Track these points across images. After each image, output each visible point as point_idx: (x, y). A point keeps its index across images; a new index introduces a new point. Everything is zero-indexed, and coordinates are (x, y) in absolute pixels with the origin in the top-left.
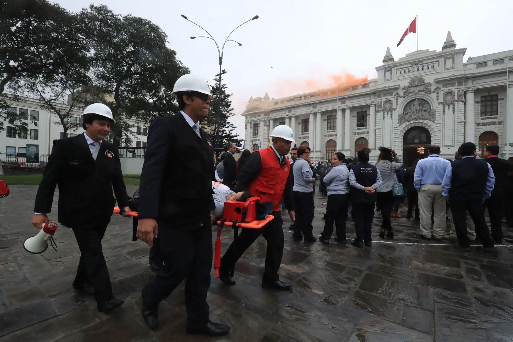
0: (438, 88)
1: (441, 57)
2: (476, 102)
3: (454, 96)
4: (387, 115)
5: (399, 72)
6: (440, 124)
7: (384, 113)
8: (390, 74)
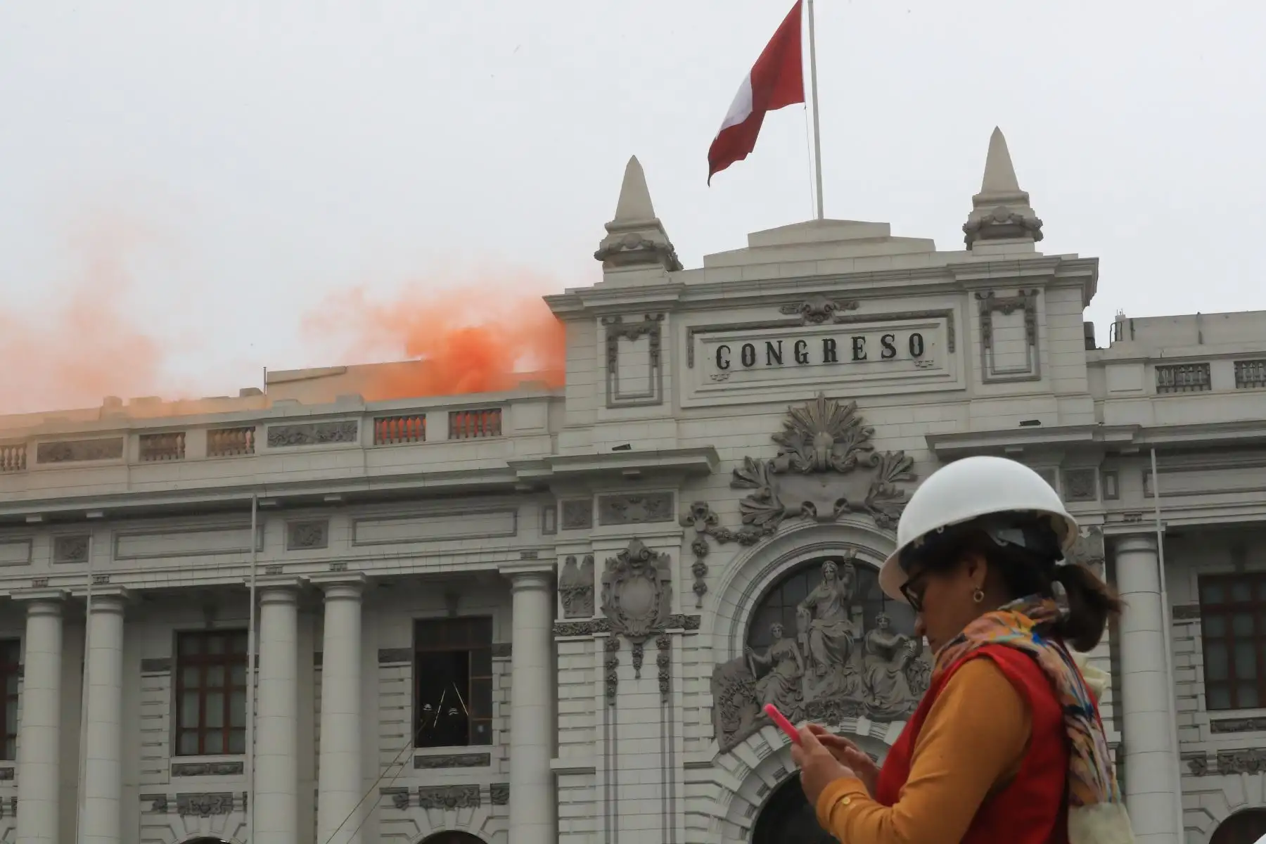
1: (959, 289)
2: (1179, 613)
4: (637, 666)
5: (706, 352)
7: (612, 647)
8: (646, 358)
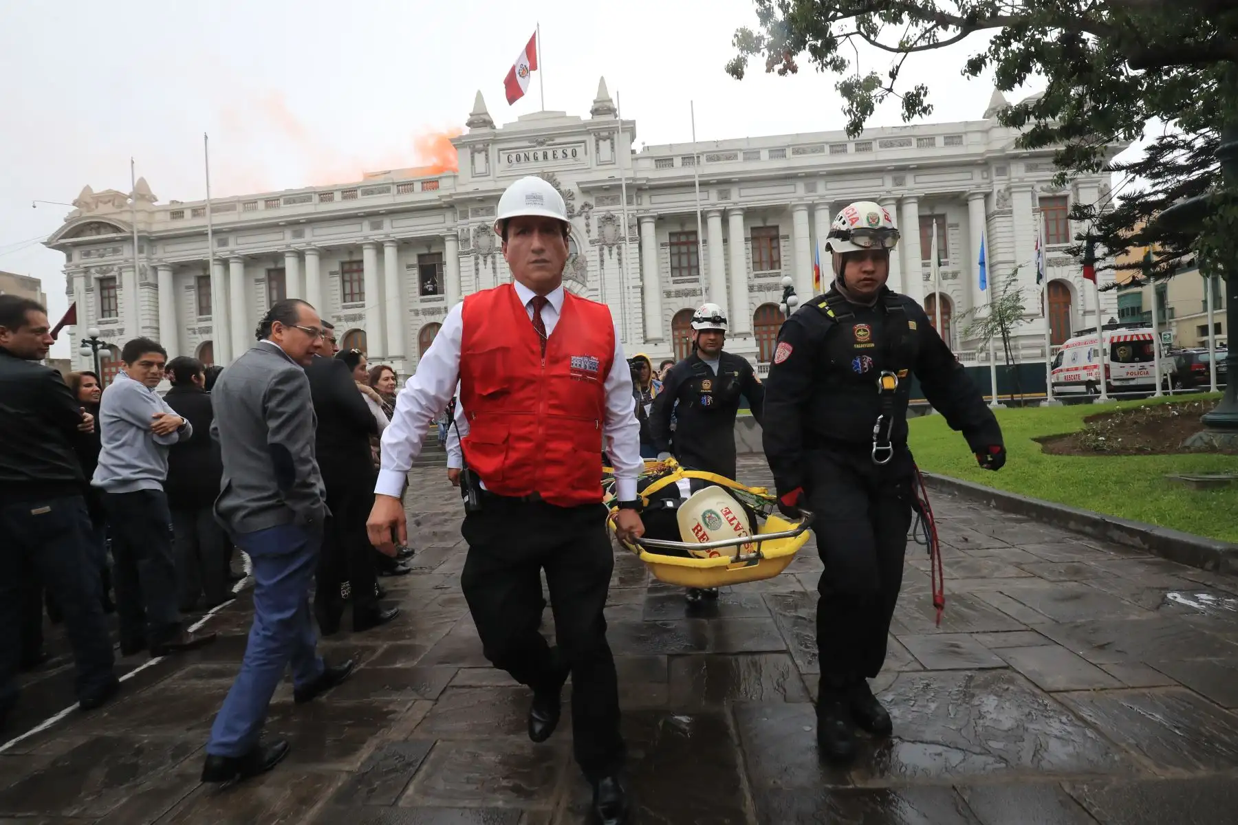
0: (586, 205)
1: (588, 132)
2: (661, 245)
3: (619, 226)
4: (485, 264)
5: (504, 157)
6: (597, 290)
7: (477, 258)
8: (484, 159)
